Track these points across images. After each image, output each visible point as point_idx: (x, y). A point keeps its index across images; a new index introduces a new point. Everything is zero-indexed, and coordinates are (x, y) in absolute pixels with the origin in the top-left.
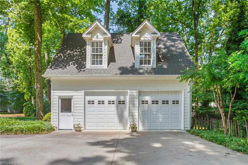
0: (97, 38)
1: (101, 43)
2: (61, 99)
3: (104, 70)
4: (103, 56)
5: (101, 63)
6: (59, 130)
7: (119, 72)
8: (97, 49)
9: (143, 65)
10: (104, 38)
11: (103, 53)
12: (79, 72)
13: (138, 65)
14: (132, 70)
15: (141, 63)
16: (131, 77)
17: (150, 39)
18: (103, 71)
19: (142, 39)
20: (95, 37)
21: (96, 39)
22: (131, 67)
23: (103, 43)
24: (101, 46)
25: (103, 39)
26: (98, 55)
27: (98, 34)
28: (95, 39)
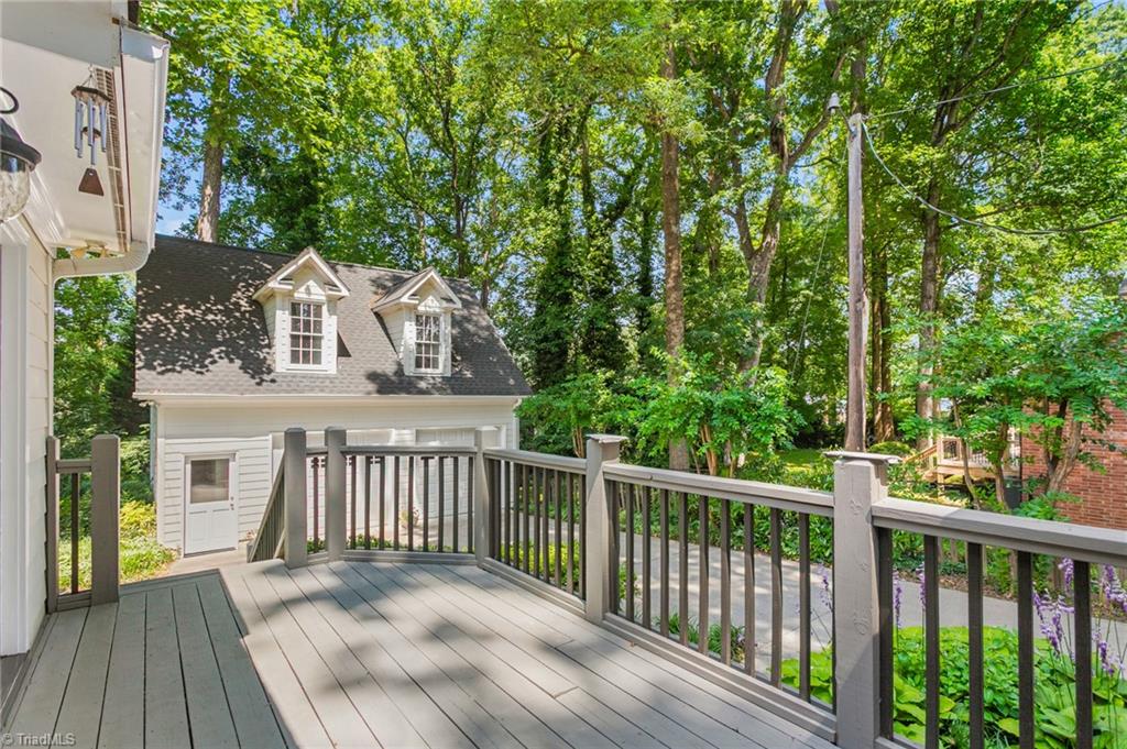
0: (308, 291)
1: (318, 307)
2: (193, 463)
3: (331, 379)
4: (323, 342)
5: (317, 359)
6: (186, 556)
7: (371, 387)
8: (307, 323)
9: (423, 370)
10: (328, 296)
11: (324, 333)
12: (259, 384)
13: (413, 368)
14: (401, 382)
15: (418, 365)
16: (403, 399)
17: (438, 310)
18: (327, 382)
19: (421, 308)
20: (302, 289)
21: (305, 296)
22: (396, 373)
23: (325, 308)
24: (318, 314)
25: (324, 298)
26: (308, 337)
27: (311, 283)
28: (300, 295)
